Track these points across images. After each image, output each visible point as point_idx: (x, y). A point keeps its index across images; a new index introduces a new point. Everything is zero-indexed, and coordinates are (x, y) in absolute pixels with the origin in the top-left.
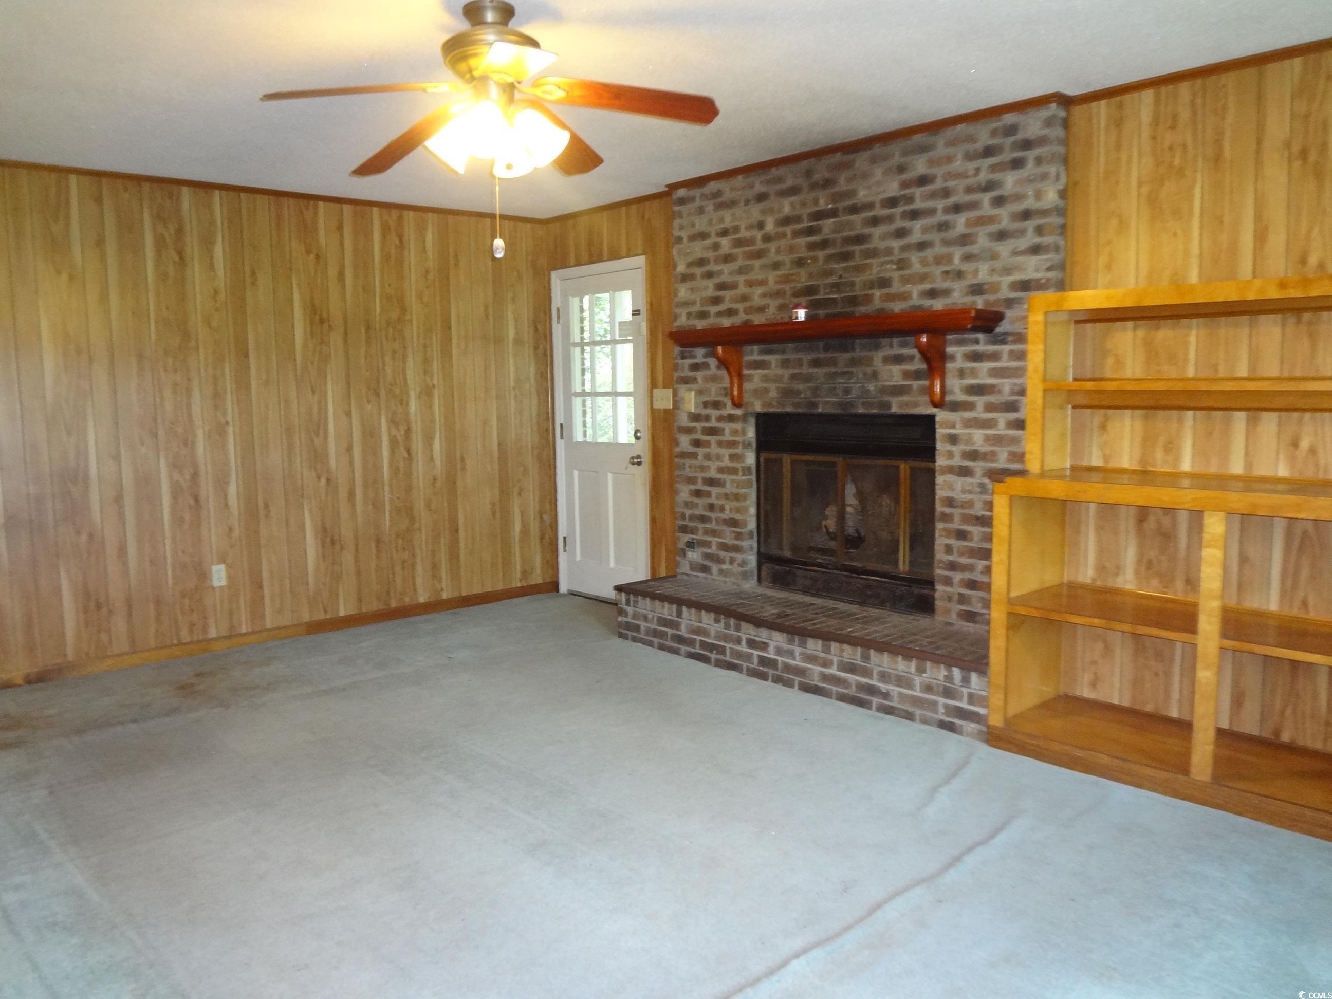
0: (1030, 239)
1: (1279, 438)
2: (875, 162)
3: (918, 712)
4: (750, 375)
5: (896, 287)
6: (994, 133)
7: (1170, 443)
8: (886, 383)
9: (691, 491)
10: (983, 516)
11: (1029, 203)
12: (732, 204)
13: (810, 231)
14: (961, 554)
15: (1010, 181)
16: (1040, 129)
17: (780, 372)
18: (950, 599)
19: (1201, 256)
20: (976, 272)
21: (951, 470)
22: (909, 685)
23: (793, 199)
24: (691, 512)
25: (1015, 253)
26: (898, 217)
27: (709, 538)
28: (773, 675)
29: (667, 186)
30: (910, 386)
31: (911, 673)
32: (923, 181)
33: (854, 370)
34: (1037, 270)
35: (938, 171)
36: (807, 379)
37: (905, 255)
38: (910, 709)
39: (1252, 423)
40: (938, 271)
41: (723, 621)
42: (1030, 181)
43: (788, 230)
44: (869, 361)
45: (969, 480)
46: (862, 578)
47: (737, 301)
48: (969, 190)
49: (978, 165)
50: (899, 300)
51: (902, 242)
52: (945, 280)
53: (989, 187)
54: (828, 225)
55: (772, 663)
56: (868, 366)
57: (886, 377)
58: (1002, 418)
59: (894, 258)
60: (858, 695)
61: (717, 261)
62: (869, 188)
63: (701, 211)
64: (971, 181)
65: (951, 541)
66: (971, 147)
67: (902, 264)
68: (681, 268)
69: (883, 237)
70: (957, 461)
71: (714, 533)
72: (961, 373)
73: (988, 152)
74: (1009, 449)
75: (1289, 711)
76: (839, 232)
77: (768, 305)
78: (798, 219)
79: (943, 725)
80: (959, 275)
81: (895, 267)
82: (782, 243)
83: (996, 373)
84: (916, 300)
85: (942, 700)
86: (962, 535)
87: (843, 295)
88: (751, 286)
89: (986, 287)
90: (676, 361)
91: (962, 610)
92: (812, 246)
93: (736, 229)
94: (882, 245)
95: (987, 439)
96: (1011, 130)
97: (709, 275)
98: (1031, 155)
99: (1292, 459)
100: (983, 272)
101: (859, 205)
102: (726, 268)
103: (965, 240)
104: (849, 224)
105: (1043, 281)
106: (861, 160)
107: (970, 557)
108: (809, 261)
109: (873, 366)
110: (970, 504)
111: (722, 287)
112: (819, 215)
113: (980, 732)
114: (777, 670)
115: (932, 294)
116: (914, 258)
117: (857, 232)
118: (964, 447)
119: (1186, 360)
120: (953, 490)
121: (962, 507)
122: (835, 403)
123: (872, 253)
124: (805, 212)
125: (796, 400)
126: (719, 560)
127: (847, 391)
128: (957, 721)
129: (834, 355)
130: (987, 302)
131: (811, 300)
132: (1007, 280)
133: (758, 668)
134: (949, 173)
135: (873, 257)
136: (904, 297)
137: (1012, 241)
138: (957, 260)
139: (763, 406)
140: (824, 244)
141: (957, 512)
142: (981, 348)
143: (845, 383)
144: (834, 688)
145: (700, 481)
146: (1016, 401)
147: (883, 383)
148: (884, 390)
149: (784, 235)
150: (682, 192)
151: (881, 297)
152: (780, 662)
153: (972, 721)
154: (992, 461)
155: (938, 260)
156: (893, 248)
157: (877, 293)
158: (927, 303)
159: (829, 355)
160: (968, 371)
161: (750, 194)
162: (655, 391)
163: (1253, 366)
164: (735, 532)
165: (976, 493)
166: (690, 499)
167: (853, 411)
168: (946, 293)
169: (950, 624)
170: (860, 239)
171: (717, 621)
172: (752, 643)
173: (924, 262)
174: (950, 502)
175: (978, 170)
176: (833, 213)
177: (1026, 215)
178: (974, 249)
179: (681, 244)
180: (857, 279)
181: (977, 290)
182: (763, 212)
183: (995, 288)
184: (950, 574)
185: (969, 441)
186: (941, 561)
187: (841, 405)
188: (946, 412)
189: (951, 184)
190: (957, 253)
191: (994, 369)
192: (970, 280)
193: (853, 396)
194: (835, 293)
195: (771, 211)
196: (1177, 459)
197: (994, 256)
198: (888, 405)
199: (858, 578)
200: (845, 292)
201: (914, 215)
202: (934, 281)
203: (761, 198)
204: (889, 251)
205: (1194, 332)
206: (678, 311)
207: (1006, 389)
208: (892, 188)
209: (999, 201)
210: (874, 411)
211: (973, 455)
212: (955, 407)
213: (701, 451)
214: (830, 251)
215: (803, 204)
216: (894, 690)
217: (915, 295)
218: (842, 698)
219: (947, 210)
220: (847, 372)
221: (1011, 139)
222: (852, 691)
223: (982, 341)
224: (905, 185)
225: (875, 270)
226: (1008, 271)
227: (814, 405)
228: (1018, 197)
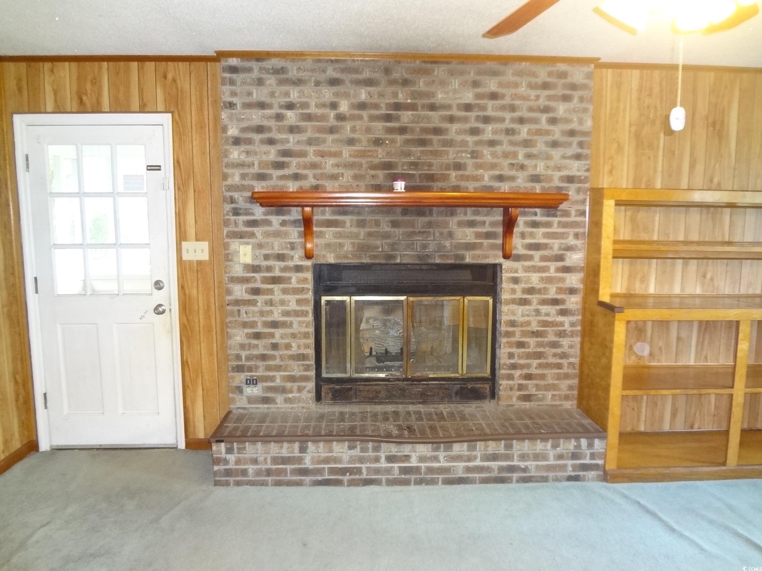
0: (574, 149)
1: (697, 273)
2: (452, 75)
3: (551, 475)
4: (321, 232)
5: (470, 171)
6: (550, 74)
7: (643, 278)
8: (460, 241)
9: (247, 334)
10: (537, 330)
11: (574, 126)
12: (298, 82)
13: (388, 118)
14: (520, 357)
15: (561, 109)
16: (584, 79)
17: (355, 230)
18: (511, 389)
19: (663, 171)
20: (536, 166)
21: (513, 301)
22: (545, 457)
23: (369, 89)
24: (248, 352)
25: (564, 157)
26: (473, 119)
27: (271, 374)
28: (415, 480)
29: (216, 52)
30: (481, 244)
31: (547, 450)
32: (494, 96)
33: (431, 230)
34: (578, 170)
35: (508, 92)
36: (386, 236)
37: (479, 148)
38: (545, 474)
39: (685, 265)
40: (506, 163)
41: (358, 447)
42: (574, 111)
43: (365, 114)
44: (446, 224)
45: (527, 307)
46: (423, 384)
47: (305, 167)
48: (531, 109)
49: (538, 94)
50: (472, 181)
51: (476, 138)
52: (511, 169)
53: (546, 110)
54: (406, 116)
55: (416, 470)
56: (445, 228)
57: (460, 237)
58: (553, 266)
59: (470, 150)
60: (501, 475)
61: (280, 130)
62: (447, 93)
63: (260, 82)
64: (531, 103)
65: (513, 350)
66: (533, 80)
67: (474, 155)
68: (233, 131)
69: (458, 133)
70: (519, 295)
71: (278, 368)
72: (523, 235)
73: (545, 86)
74: (557, 285)
75: (697, 414)
76: (417, 122)
77: (343, 175)
78: (376, 106)
79: (570, 478)
80: (522, 167)
81: (469, 156)
82: (358, 124)
83: (547, 235)
84: (487, 181)
85: (570, 462)
86: (521, 345)
87: (420, 172)
88: (323, 157)
89: (542, 178)
90: (227, 217)
91: (520, 395)
92: (390, 131)
93: (305, 105)
94: (459, 138)
95: (542, 279)
96: (563, 75)
97: (271, 142)
98: (577, 94)
99: (703, 284)
100: (541, 168)
101: (437, 105)
102: (292, 138)
103: (526, 143)
104: (428, 119)
105: (583, 178)
106: (440, 71)
107: (527, 359)
108: (387, 142)
109: (449, 228)
110: (528, 323)
111: (286, 153)
112: (398, 106)
113: (598, 476)
114: (421, 474)
115: (501, 178)
116: (486, 152)
117: (434, 125)
118: (525, 286)
119: (653, 231)
120: (515, 315)
121: (522, 326)
122: (414, 255)
123: (450, 143)
124: (383, 102)
125: (375, 253)
126: (283, 390)
127: (424, 247)
128: (581, 473)
129: (411, 218)
130: (543, 188)
131: (389, 174)
132: (557, 174)
133: (400, 477)
134: (515, 95)
135: (451, 146)
136: (476, 178)
137: (563, 149)
138: (520, 156)
139: (337, 257)
140: (403, 130)
141: (517, 330)
142: (538, 218)
143: (422, 240)
144: (477, 475)
145: (259, 324)
146: (563, 254)
147: (458, 241)
148: (459, 246)
149: (360, 118)
150: (234, 62)
151: (456, 177)
152: (423, 467)
153: (592, 470)
154: (545, 294)
155: (506, 155)
156: (467, 141)
157: (453, 174)
158: (496, 184)
159: (407, 218)
160: (527, 234)
161: (322, 77)
162: (184, 244)
163: (686, 235)
164: (303, 365)
165: (533, 316)
166: (247, 341)
167: (431, 261)
168: (512, 179)
169: (512, 405)
170: (437, 131)
171: (351, 448)
172: (390, 459)
173: (494, 155)
174: (513, 324)
175: (538, 97)
176: (412, 107)
177: (572, 133)
178: (534, 151)
179: (233, 109)
180: (434, 162)
181: (536, 178)
182: (336, 95)
183: (549, 179)
184: (513, 372)
185: (528, 280)
186: (505, 364)
187: (419, 257)
188: (511, 262)
189: (517, 102)
190: (521, 152)
191: (547, 233)
192: (531, 171)
193: (431, 250)
194: (414, 169)
195: (346, 95)
196: (647, 286)
197: (548, 157)
198: (463, 257)
199: (420, 384)
200: (422, 170)
201: (487, 120)
202: (502, 169)
203: (334, 82)
204: (464, 143)
205: (658, 215)
206: (229, 171)
207: (556, 247)
208: (468, 97)
209: (553, 121)
210: (450, 262)
211: (531, 291)
212: (518, 258)
213: (261, 299)
214: (408, 137)
215: (381, 95)
216: (531, 464)
217: (486, 178)
218: (485, 481)
219: (513, 120)
220: (424, 232)
221: (563, 81)
222: (495, 474)
223: (538, 214)
224: (478, 96)
225: (451, 156)
226: (559, 168)
227: (392, 257)
228: (567, 121)
